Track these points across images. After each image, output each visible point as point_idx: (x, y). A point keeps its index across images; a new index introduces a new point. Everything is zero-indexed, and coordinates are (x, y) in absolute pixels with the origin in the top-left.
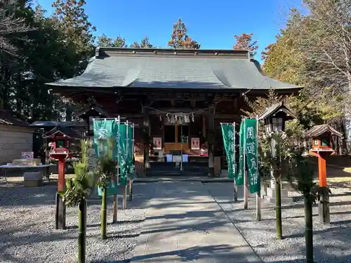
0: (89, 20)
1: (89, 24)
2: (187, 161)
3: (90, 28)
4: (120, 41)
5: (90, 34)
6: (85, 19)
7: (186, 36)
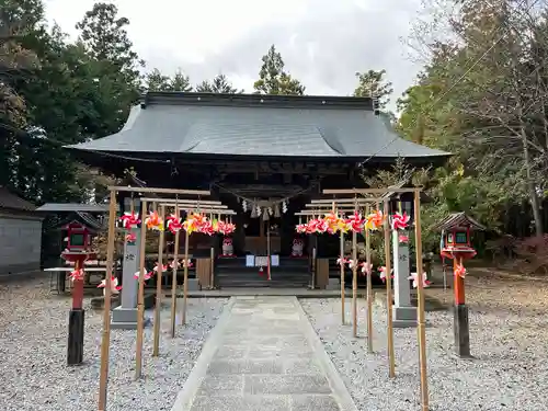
0: (132, 49)
1: (133, 55)
2: (277, 264)
3: (135, 62)
4: (179, 81)
5: (134, 70)
6: (128, 46)
7: (284, 74)
